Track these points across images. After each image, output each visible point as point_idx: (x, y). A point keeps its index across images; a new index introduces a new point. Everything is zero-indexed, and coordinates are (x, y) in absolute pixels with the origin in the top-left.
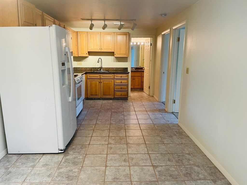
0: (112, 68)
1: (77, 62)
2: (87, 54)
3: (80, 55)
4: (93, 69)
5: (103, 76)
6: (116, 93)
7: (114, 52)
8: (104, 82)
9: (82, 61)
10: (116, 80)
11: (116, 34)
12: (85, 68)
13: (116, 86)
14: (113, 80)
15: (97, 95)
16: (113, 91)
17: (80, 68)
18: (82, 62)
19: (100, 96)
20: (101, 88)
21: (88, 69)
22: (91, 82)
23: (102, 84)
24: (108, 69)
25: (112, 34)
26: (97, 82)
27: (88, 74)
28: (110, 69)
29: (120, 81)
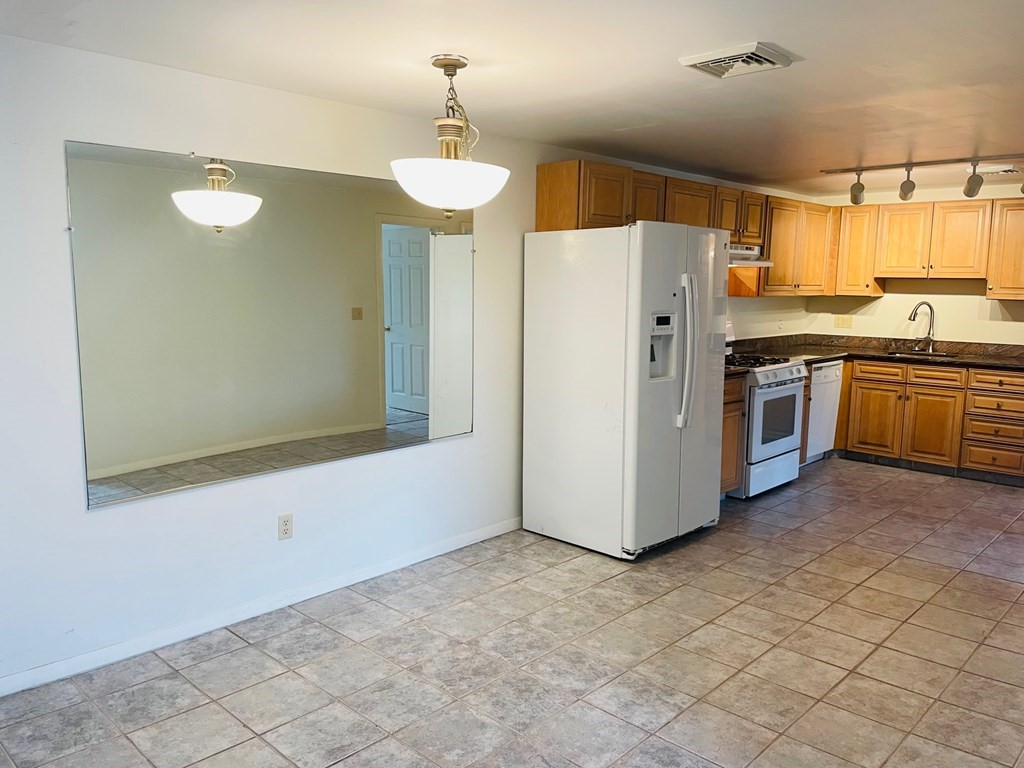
0: (980, 344)
1: (834, 315)
2: (867, 286)
3: (843, 290)
4: (893, 345)
5: (917, 372)
6: (972, 448)
7: (984, 281)
8: (920, 397)
9: (855, 313)
10: (974, 395)
11: (1003, 206)
12: (864, 338)
13: (971, 420)
14: (960, 396)
15: (886, 446)
16: (957, 438)
17: (843, 337)
18: (854, 316)
19: (896, 450)
20: (906, 421)
21: (875, 342)
22: (865, 391)
23: (910, 406)
24: (961, 346)
25: (984, 207)
26: (890, 394)
27: (856, 362)
28: (972, 349)
29: (993, 401)
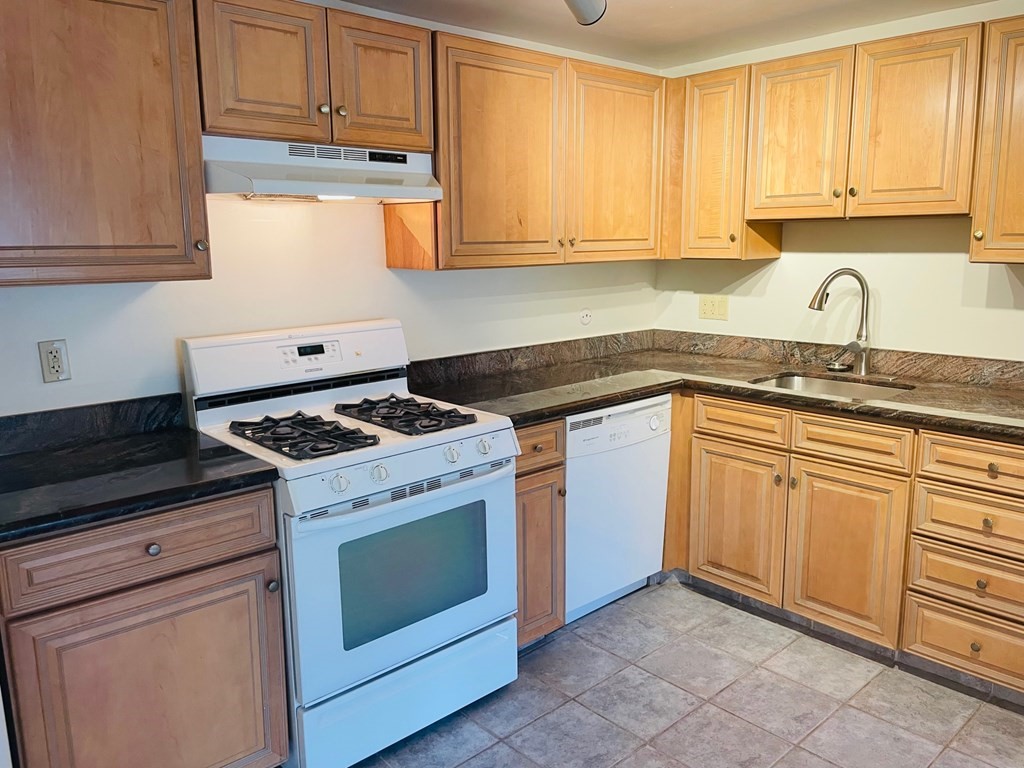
9: (731, 292)
12: (746, 340)
15: (755, 578)
16: (896, 585)
18: (730, 298)
19: (775, 589)
21: (765, 349)
22: (715, 459)
26: (761, 470)
27: (699, 399)
